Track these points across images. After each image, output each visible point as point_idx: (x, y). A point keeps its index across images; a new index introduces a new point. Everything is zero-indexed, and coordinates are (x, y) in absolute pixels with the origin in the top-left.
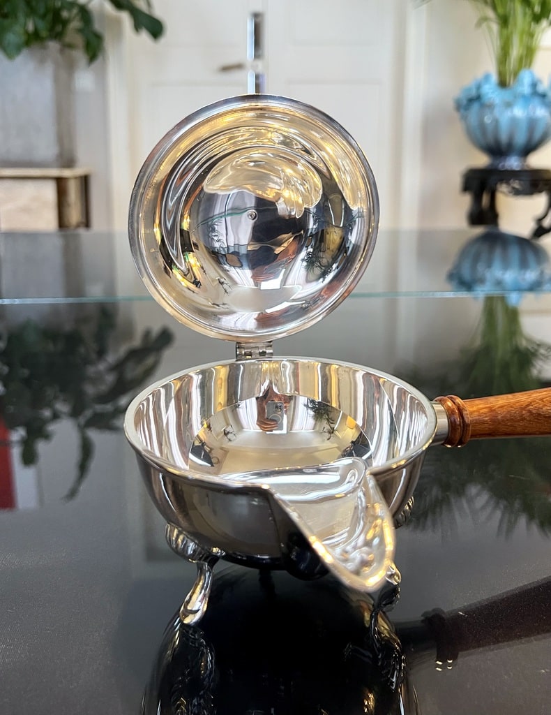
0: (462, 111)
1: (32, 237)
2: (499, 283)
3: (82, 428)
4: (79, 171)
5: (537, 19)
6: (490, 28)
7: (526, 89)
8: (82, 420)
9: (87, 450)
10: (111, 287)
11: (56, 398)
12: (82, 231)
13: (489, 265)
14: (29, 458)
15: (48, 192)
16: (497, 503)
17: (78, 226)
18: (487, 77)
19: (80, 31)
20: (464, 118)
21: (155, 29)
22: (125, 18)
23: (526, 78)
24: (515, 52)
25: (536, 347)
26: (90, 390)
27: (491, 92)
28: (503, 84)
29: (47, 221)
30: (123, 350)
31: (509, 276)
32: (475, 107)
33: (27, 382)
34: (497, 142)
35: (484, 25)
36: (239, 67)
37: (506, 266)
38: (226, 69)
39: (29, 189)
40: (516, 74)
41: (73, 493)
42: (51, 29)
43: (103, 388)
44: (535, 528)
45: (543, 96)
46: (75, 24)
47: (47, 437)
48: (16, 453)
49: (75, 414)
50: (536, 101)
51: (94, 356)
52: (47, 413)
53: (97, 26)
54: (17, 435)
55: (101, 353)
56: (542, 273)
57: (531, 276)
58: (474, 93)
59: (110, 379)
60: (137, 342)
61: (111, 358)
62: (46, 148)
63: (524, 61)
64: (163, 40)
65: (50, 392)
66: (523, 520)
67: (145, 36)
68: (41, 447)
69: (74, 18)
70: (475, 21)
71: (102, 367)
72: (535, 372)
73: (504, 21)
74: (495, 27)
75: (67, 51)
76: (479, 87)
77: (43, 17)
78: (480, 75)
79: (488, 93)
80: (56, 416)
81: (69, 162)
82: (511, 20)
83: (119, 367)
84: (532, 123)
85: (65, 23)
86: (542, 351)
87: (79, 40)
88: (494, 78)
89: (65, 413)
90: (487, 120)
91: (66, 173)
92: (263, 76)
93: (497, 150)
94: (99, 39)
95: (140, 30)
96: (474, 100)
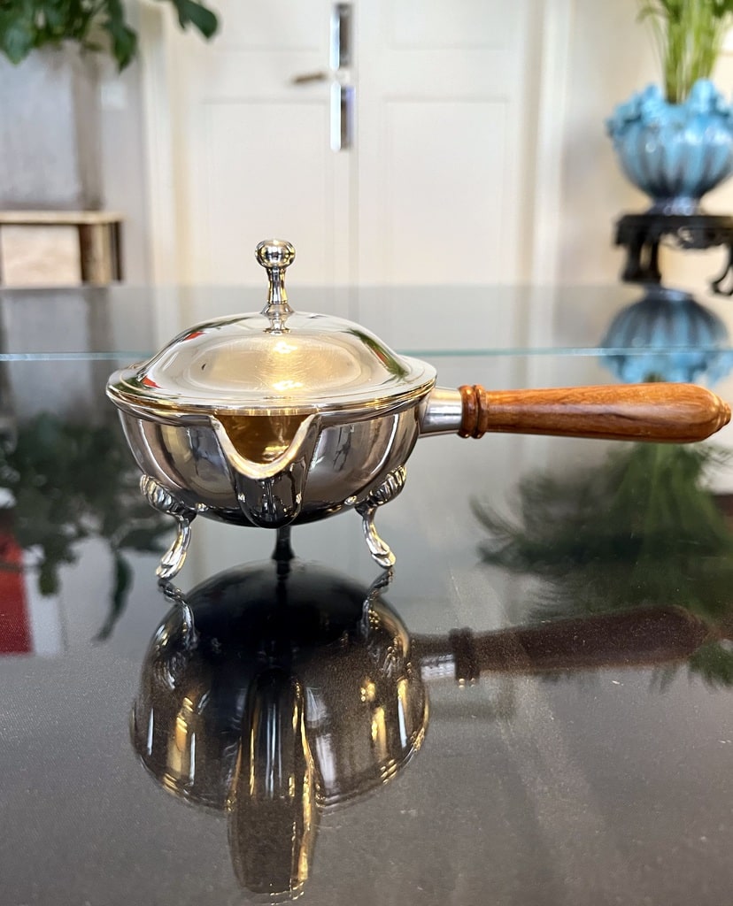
0: (616, 136)
3: (115, 549)
4: (108, 216)
5: (719, 12)
6: (655, 24)
7: (703, 106)
8: (117, 540)
9: (122, 577)
11: (82, 510)
13: (648, 339)
14: (48, 586)
15: (68, 243)
18: (650, 91)
19: (106, 26)
20: (619, 146)
21: (208, 25)
22: (167, 8)
23: (703, 90)
24: (689, 57)
25: (706, 451)
26: (126, 501)
27: (656, 110)
28: (672, 99)
32: (635, 129)
33: (44, 490)
34: (662, 177)
35: (648, 19)
36: (319, 77)
37: (670, 340)
38: (302, 80)
39: (43, 238)
40: (689, 86)
41: (105, 633)
42: (69, 24)
45: (725, 115)
46: (100, 17)
47: (71, 559)
48: (31, 581)
49: (106, 532)
50: (716, 123)
52: (70, 529)
53: (129, 21)
54: (33, 556)
58: (632, 112)
62: (64, 185)
63: (700, 67)
64: (218, 39)
65: (74, 502)
66: (684, 670)
67: (193, 33)
68: (64, 572)
69: (98, 9)
70: (636, 13)
72: (704, 482)
73: (675, 14)
74: (663, 22)
75: (89, 54)
76: (639, 104)
77: (58, 6)
78: (641, 88)
79: (650, 112)
80: (82, 534)
81: (94, 205)
82: (684, 14)
84: (710, 152)
85: (87, 16)
86: (714, 455)
87: (104, 39)
88: (661, 92)
89: (94, 531)
90: (650, 148)
91: (91, 218)
92: (351, 90)
93: (661, 189)
94: (131, 36)
95: (186, 25)
96: (633, 121)
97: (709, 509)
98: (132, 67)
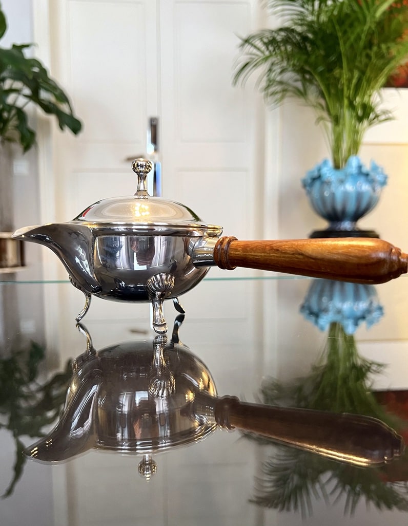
0: (308, 188)
2: (339, 312)
3: (16, 436)
5: (360, 119)
6: (326, 127)
7: (354, 170)
13: (331, 298)
16: (344, 488)
18: (325, 162)
19: (17, 127)
20: (309, 193)
21: (76, 127)
22: (53, 119)
23: (353, 162)
24: (345, 146)
25: (369, 365)
27: (328, 172)
28: (337, 167)
30: (50, 375)
31: (347, 306)
32: (317, 184)
34: (334, 209)
35: (321, 122)
36: (141, 157)
37: (344, 299)
40: (346, 160)
43: (33, 403)
44: (372, 504)
45: (367, 175)
46: (13, 122)
50: (362, 179)
51: (26, 379)
53: (30, 125)
55: (32, 376)
56: (371, 303)
57: (363, 305)
58: (316, 174)
59: (40, 396)
60: (62, 369)
61: (41, 381)
63: (352, 150)
64: (81, 135)
66: (363, 499)
67: (68, 131)
69: (12, 118)
70: (314, 120)
71: (33, 387)
72: (368, 383)
73: (337, 120)
74: (330, 125)
75: (6, 143)
76: (319, 170)
78: (320, 161)
79: (326, 174)
81: (7, 228)
82: (341, 121)
83: (47, 389)
84: (359, 196)
85: (6, 121)
86: (374, 367)
87: (16, 135)
88: (331, 163)
89: (4, 425)
90: (326, 194)
91: (6, 235)
92: (159, 165)
93: (334, 216)
94: (32, 134)
95: (64, 128)
96: (316, 179)
97: (372, 400)
98: (33, 149)
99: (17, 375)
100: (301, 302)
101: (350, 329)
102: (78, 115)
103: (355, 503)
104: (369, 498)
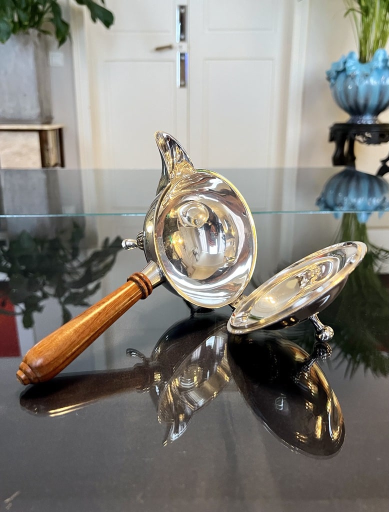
0: (333, 81)
1: (24, 173)
2: (353, 207)
3: (63, 304)
4: (55, 126)
6: (355, 17)
7: (380, 64)
8: (63, 299)
10: (80, 207)
11: (44, 284)
12: (58, 168)
13: (347, 194)
14: (28, 323)
15: (34, 141)
16: (345, 356)
17: (56, 165)
18: (351, 55)
19: (52, 20)
20: (333, 86)
21: (107, 19)
22: (85, 9)
23: (380, 55)
24: (373, 35)
25: (378, 251)
26: (68, 279)
27: (354, 66)
28: (363, 60)
29: (34, 162)
30: (90, 253)
31: (360, 202)
32: (342, 77)
33: (25, 273)
34: (357, 104)
35: (351, 13)
36: (170, 47)
37: (358, 195)
38: (160, 49)
39: (20, 138)
40: (373, 52)
42: (31, 19)
43: (77, 278)
44: (369, 371)
46: (49, 15)
47: (40, 309)
48: (19, 319)
49: (58, 295)
50: (387, 72)
51: (70, 257)
52: (39, 294)
53: (64, 17)
54: (19, 308)
55: (75, 255)
56: (384, 199)
57: (376, 201)
58: (341, 68)
59: (82, 271)
60: (99, 247)
61: (82, 258)
62: (31, 109)
63: (380, 42)
64: (112, 27)
65: (40, 280)
66: (362, 366)
67: (99, 24)
68: (36, 315)
69: (47, 10)
70: (344, 11)
71: (75, 264)
72: (376, 269)
73: (366, 11)
74: (359, 16)
75: (43, 35)
76: (345, 63)
77: (25, 10)
78: (346, 54)
79: (351, 67)
80: (45, 296)
81: (48, 120)
82: (371, 12)
83: (87, 264)
84: (382, 90)
85: (41, 14)
86: (382, 254)
87: (51, 27)
88: (357, 56)
89: (51, 295)
90: (350, 87)
91: (46, 127)
92: (188, 56)
93: (356, 110)
94: (66, 25)
95: (96, 20)
96: (341, 72)
97: (377, 283)
98: (67, 42)
99: (62, 253)
100: (318, 196)
101: (362, 218)
102: (109, 6)
103: (354, 370)
104: (367, 366)
